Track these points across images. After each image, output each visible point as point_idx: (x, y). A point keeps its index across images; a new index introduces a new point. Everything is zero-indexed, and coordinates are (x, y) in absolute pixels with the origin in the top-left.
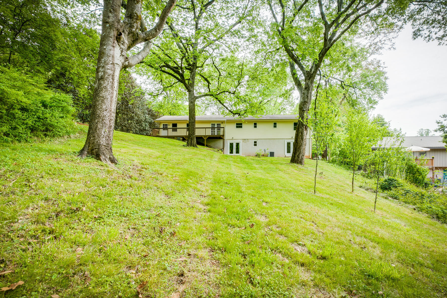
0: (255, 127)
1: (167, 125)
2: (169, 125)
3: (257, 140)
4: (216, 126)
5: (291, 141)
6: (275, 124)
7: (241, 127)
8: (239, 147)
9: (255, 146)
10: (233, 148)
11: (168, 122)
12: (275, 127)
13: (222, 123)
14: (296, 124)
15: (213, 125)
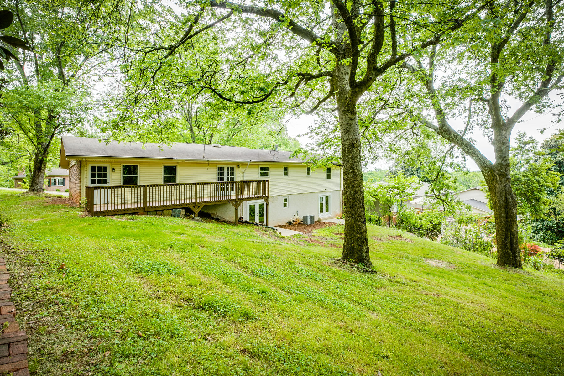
0: (286, 174)
1: (105, 169)
2: (113, 169)
3: (288, 195)
4: (226, 172)
5: (324, 195)
6: (308, 169)
7: (267, 174)
8: (263, 212)
9: (285, 208)
10: (254, 215)
11: (110, 160)
12: (308, 173)
13: (238, 166)
14: (329, 170)
15: (221, 169)
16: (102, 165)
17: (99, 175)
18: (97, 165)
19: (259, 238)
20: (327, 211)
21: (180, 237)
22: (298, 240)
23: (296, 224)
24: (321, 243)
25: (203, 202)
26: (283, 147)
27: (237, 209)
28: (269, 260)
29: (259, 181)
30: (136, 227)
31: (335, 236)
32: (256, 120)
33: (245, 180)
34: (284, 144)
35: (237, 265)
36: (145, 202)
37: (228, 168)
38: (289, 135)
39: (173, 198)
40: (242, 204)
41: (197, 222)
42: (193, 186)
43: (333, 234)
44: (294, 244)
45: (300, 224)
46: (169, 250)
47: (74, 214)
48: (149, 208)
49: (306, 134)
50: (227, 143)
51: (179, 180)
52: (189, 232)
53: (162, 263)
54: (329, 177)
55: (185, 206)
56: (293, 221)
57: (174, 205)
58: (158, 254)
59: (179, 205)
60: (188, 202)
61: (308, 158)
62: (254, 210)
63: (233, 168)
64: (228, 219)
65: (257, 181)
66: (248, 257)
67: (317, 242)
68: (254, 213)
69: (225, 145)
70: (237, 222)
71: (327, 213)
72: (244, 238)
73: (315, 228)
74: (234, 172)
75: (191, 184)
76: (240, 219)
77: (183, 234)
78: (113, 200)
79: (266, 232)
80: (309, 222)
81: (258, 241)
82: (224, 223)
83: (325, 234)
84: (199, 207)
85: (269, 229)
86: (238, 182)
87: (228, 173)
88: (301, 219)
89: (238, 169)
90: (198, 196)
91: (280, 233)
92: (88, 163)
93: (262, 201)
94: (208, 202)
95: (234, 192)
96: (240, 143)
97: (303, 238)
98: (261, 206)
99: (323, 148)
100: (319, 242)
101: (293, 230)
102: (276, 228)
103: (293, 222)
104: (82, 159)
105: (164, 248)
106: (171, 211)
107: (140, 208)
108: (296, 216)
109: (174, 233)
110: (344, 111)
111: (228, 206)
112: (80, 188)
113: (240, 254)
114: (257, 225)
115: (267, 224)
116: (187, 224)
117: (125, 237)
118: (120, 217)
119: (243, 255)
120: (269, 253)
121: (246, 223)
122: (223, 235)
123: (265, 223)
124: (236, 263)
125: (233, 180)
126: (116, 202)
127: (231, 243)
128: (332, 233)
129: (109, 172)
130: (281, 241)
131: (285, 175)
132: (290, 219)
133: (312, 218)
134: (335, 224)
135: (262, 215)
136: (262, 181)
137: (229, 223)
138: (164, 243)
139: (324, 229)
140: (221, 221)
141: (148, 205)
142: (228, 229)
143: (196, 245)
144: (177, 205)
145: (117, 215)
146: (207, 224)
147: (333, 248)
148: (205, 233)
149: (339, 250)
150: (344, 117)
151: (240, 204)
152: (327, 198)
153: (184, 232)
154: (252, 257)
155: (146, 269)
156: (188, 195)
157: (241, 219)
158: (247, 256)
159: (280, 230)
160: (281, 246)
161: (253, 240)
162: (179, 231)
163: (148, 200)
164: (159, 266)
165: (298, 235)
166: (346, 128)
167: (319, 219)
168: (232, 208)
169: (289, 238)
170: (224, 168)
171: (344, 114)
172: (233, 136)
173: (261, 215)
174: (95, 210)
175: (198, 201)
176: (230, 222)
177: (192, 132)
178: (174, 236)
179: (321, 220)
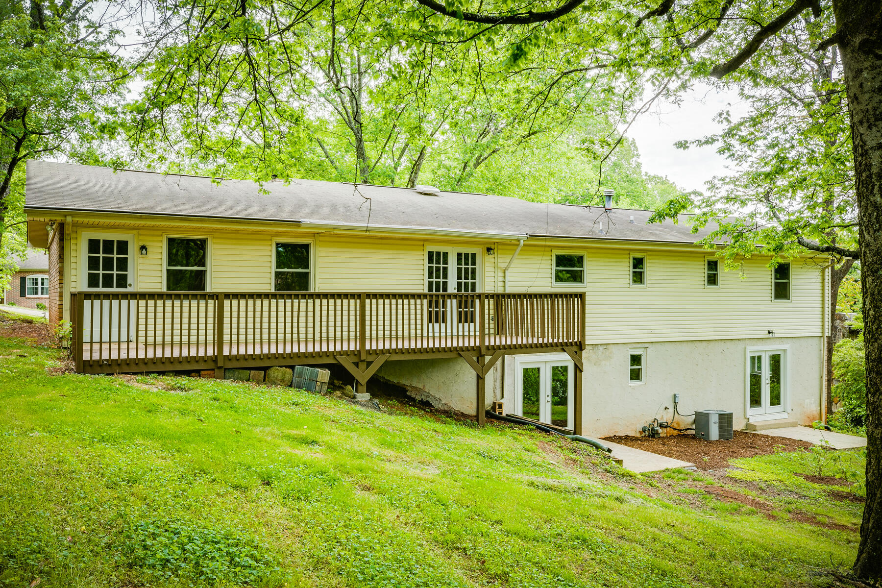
0: (638, 277)
1: (123, 246)
2: (143, 248)
3: (646, 345)
4: (452, 267)
5: (766, 350)
6: (713, 265)
7: (577, 277)
8: (565, 392)
9: (636, 383)
10: (538, 400)
11: (133, 222)
12: (712, 280)
13: (489, 250)
14: (782, 271)
15: (436, 259)
16: (115, 236)
17: (108, 264)
18: (102, 236)
19: (552, 471)
20: (775, 399)
21: (303, 453)
22: (680, 489)
23: (672, 436)
24: (761, 506)
25: (383, 352)
26: (624, 202)
27: (483, 379)
28: (586, 554)
29: (553, 296)
30: (183, 412)
31: (810, 484)
32: (542, 110)
33: (509, 290)
34: (628, 195)
35: (474, 564)
36: (220, 343)
37: (459, 255)
38: (644, 170)
39: (295, 336)
40: (499, 363)
41: (363, 410)
42: (352, 301)
43: (801, 480)
44: (668, 503)
45: (682, 436)
46: (258, 490)
47: (36, 364)
48: (229, 358)
49: (710, 141)
50: (458, 184)
51: (317, 284)
52: (334, 436)
53: (219, 537)
54: (782, 291)
55: (331, 361)
56: (661, 426)
57: (298, 355)
58: (219, 501)
59: (312, 355)
60: (338, 348)
61: (712, 226)
62: (537, 383)
63: (474, 255)
64: (458, 406)
65: (546, 296)
66: (513, 539)
67: (745, 499)
68: (537, 393)
69: (453, 191)
70: (482, 416)
71: (776, 408)
72: (503, 469)
73: (735, 455)
74: (477, 267)
75: (346, 296)
76: (494, 408)
77: (314, 442)
78: (142, 333)
79: (574, 456)
80: (714, 433)
81: (549, 482)
82: (443, 417)
83: (773, 477)
84: (369, 364)
85: (583, 445)
86: (487, 296)
87: (459, 270)
88: (686, 419)
89: (489, 259)
90: (368, 334)
91: (619, 462)
92: (79, 230)
93: (563, 359)
94: (395, 351)
95: (473, 328)
96: (496, 187)
97: (699, 484)
98: (559, 374)
99: (767, 195)
100: (754, 503)
101: (661, 453)
102: (606, 445)
103: (660, 430)
104: (63, 218)
105: (243, 483)
106: (289, 371)
107: (205, 359)
108: (671, 410)
109: (288, 437)
110: (863, 43)
111: (458, 367)
112: (61, 296)
113: (485, 526)
114: (547, 431)
115: (577, 429)
116: (332, 413)
117: (139, 440)
118: (149, 379)
119: (495, 532)
120: (586, 531)
121: (511, 420)
122: (436, 456)
123: (570, 427)
124: (469, 557)
125: (473, 289)
126: (151, 339)
127: (459, 484)
128: (797, 474)
129: (132, 254)
130: (621, 488)
131: (635, 282)
132: (650, 420)
133: (726, 419)
134: (806, 446)
135: (563, 402)
136: (561, 295)
137: (460, 418)
138: (249, 467)
139: (767, 458)
140: (437, 411)
141: (226, 352)
142: (454, 438)
143: (346, 481)
144: (306, 355)
145: (141, 373)
146: (393, 418)
147: (807, 526)
148: (383, 444)
149: (828, 536)
150: (867, 64)
151: (492, 363)
152: (776, 362)
153: (320, 438)
154: (525, 538)
155: (159, 555)
156: (338, 329)
157: (498, 411)
158: (508, 533)
159: (619, 451)
160: (624, 506)
161: (533, 478)
162: (304, 432)
163: (226, 338)
164: (208, 548)
165: (679, 472)
166: (874, 104)
167: (748, 426)
168: (467, 374)
169: (650, 480)
170: (446, 254)
171: (867, 53)
172: (476, 166)
173: (560, 399)
174: (86, 356)
175: (368, 347)
176: (463, 415)
177: (361, 153)
178: (285, 447)
179: (754, 427)
